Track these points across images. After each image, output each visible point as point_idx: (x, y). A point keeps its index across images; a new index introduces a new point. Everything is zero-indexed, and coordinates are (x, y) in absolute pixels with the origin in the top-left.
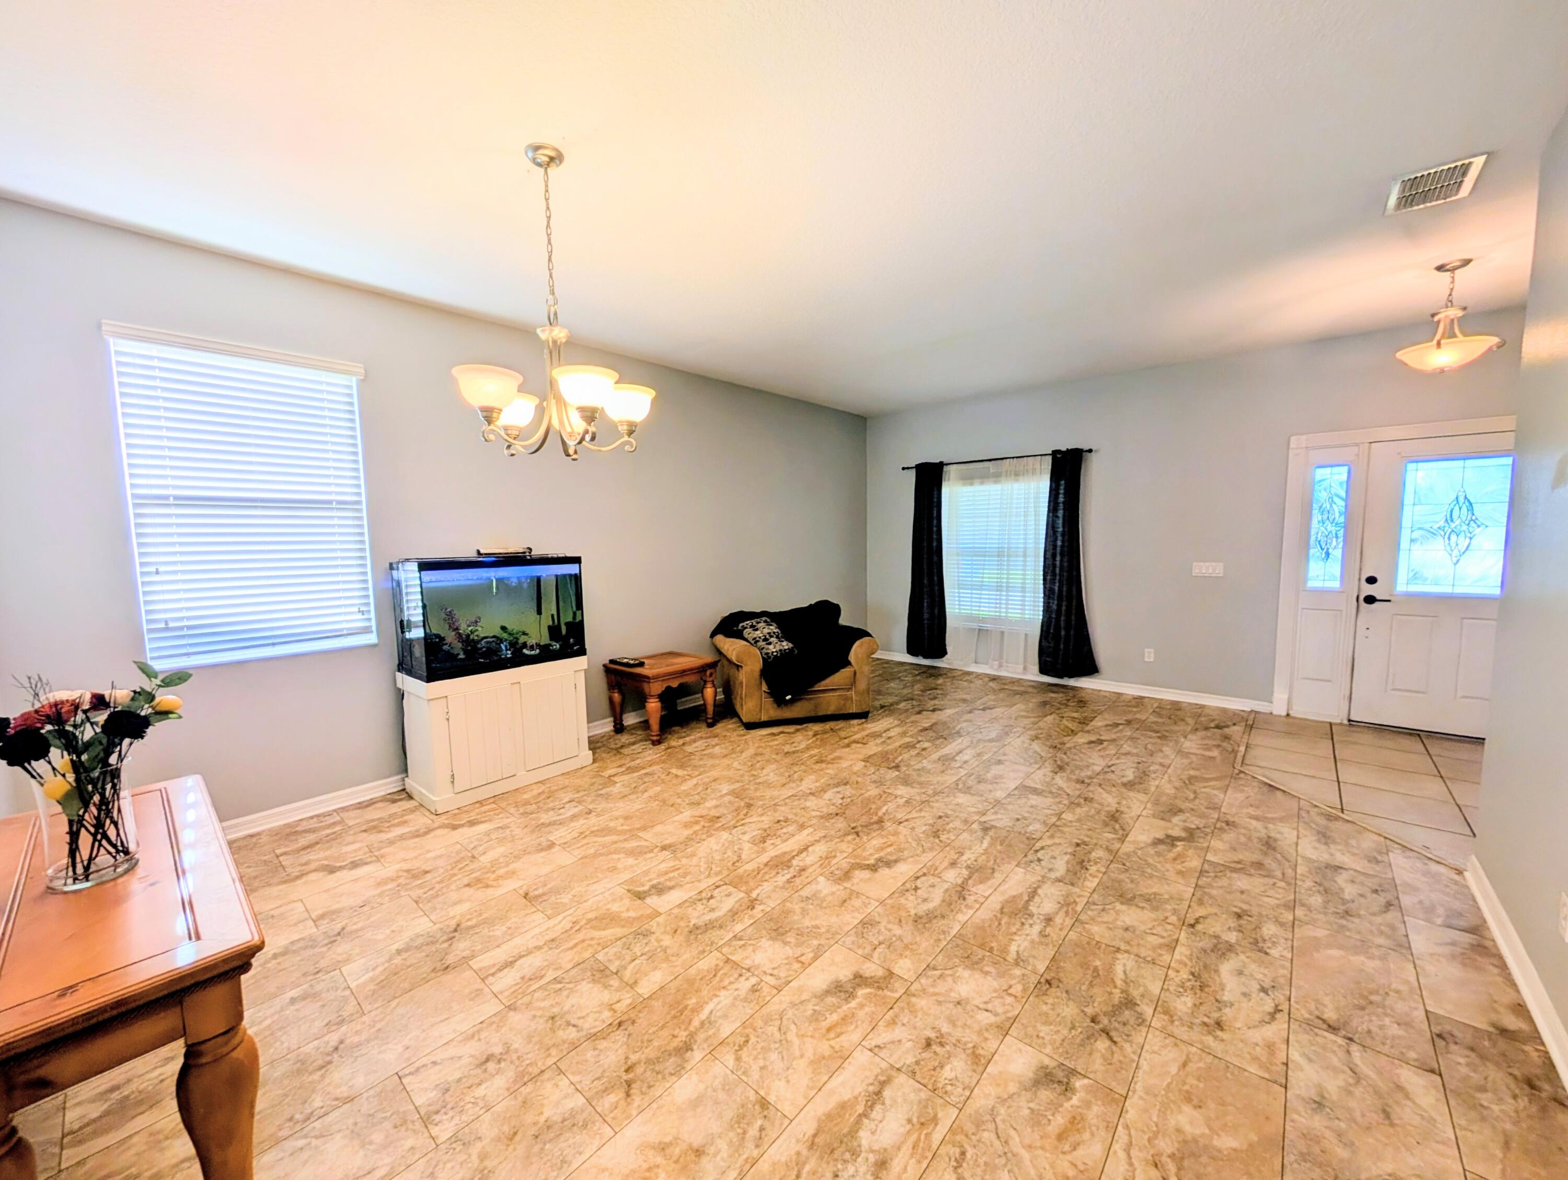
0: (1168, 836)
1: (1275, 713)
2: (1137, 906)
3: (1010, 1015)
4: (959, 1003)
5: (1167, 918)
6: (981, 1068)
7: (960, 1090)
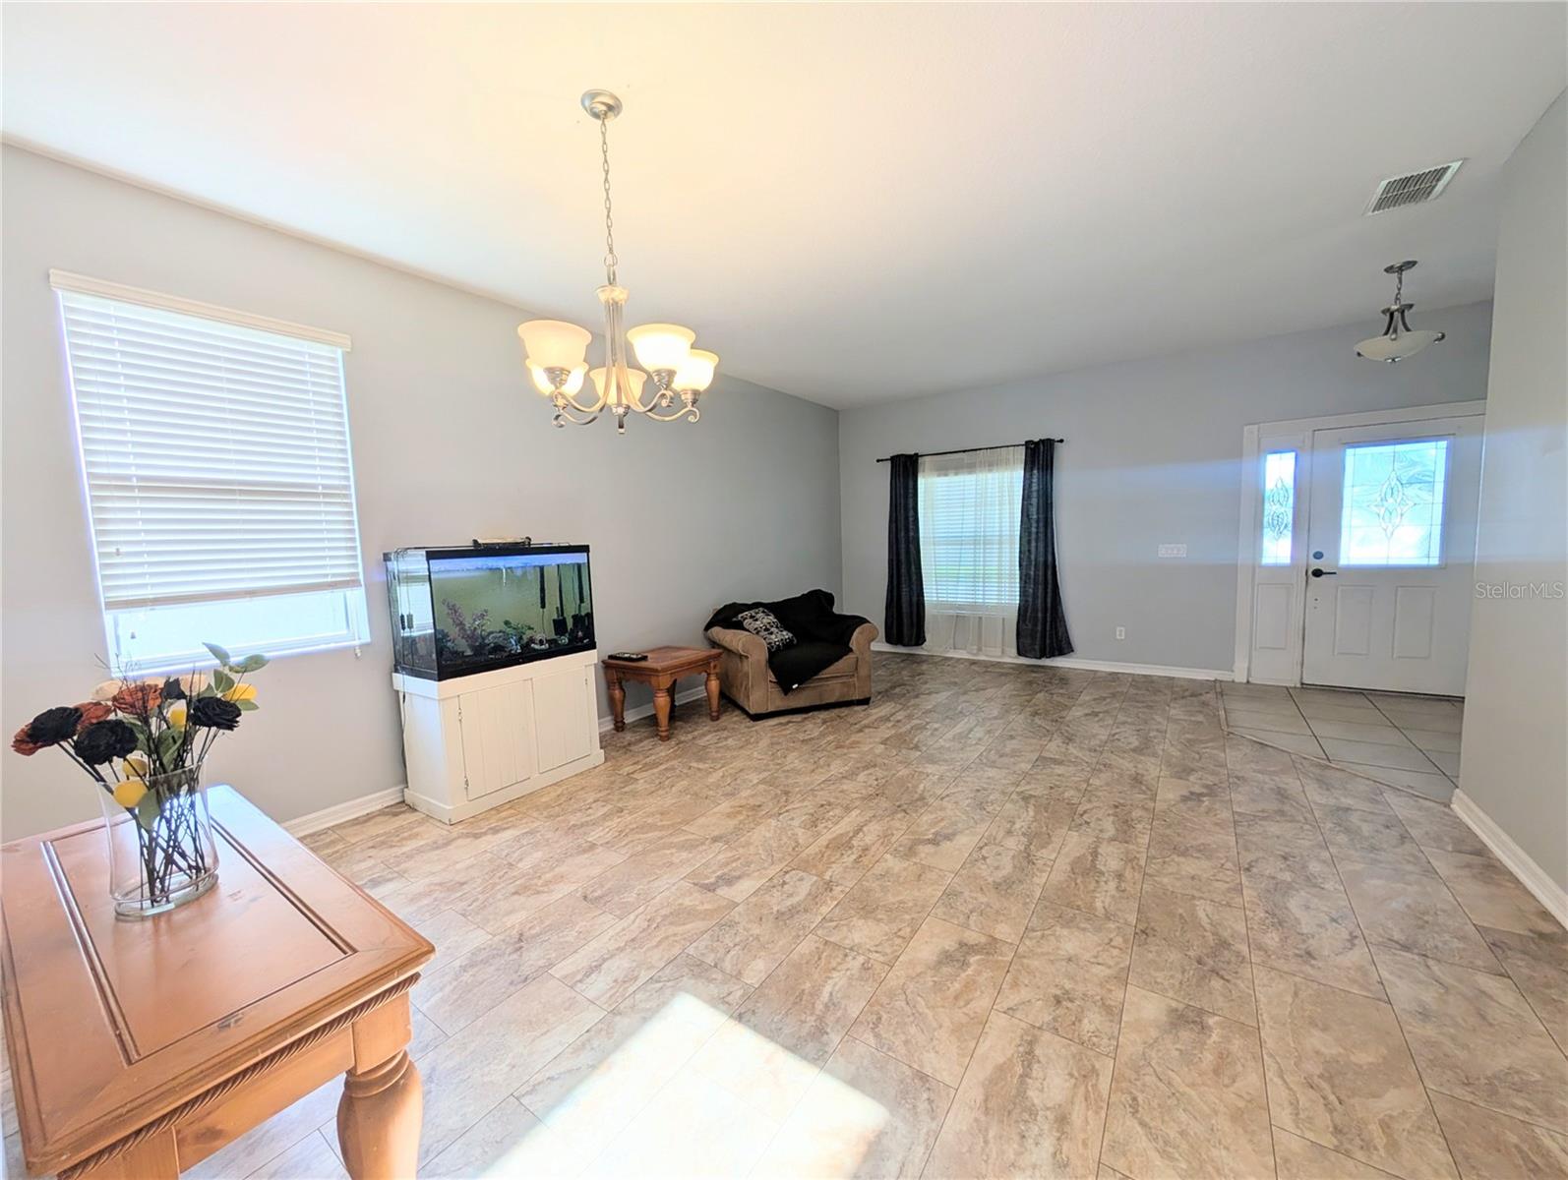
0: (1192, 793)
1: (1236, 680)
2: (1192, 856)
3: (1122, 965)
4: (1070, 960)
5: (1223, 865)
6: (1117, 1018)
7: (1105, 1040)
